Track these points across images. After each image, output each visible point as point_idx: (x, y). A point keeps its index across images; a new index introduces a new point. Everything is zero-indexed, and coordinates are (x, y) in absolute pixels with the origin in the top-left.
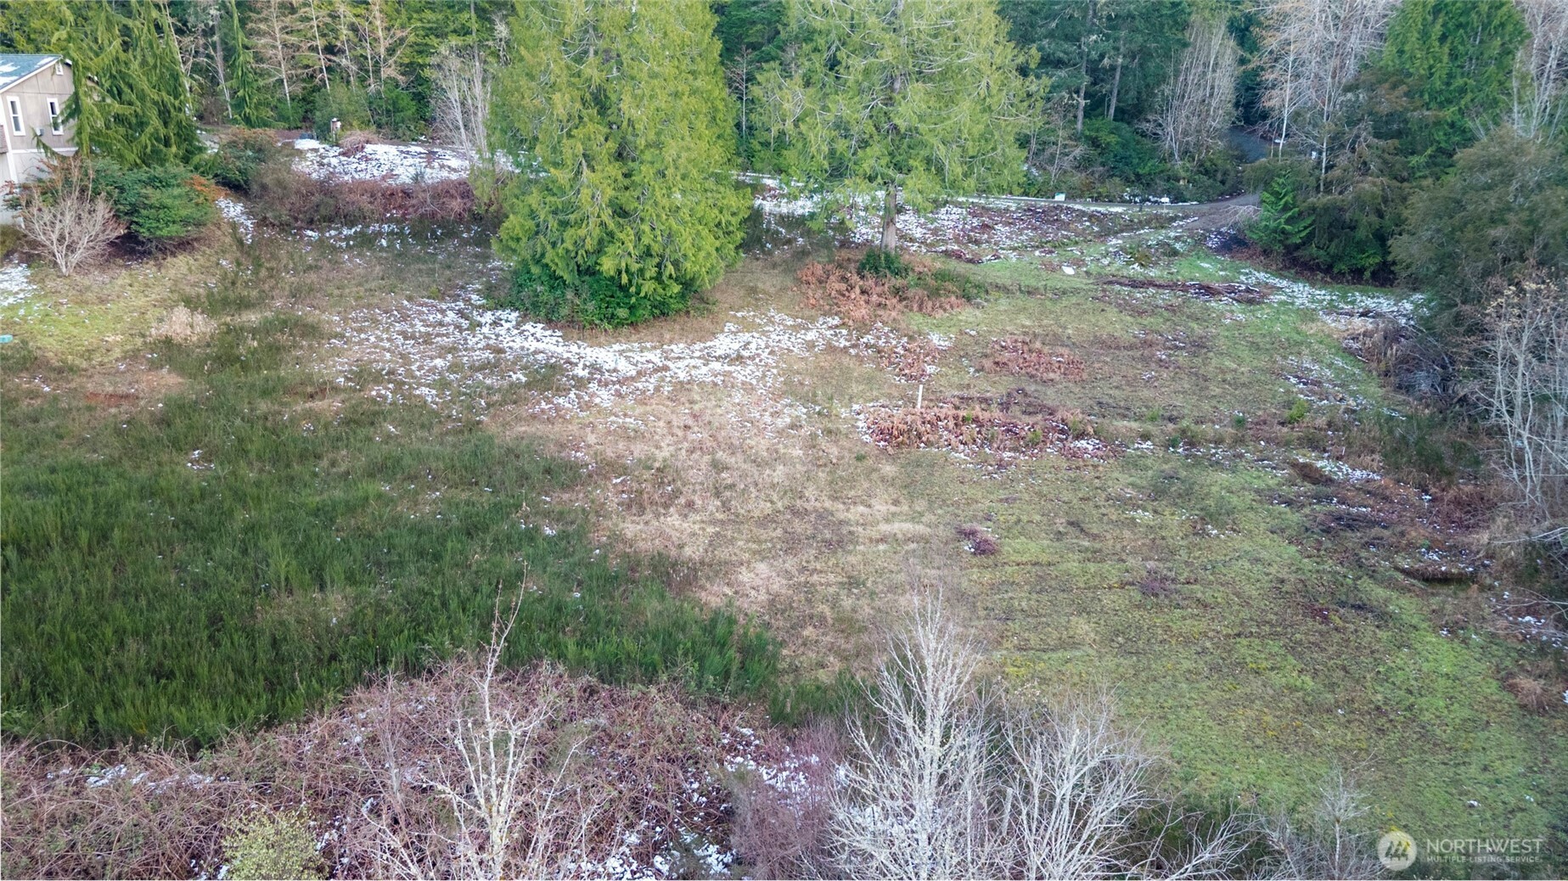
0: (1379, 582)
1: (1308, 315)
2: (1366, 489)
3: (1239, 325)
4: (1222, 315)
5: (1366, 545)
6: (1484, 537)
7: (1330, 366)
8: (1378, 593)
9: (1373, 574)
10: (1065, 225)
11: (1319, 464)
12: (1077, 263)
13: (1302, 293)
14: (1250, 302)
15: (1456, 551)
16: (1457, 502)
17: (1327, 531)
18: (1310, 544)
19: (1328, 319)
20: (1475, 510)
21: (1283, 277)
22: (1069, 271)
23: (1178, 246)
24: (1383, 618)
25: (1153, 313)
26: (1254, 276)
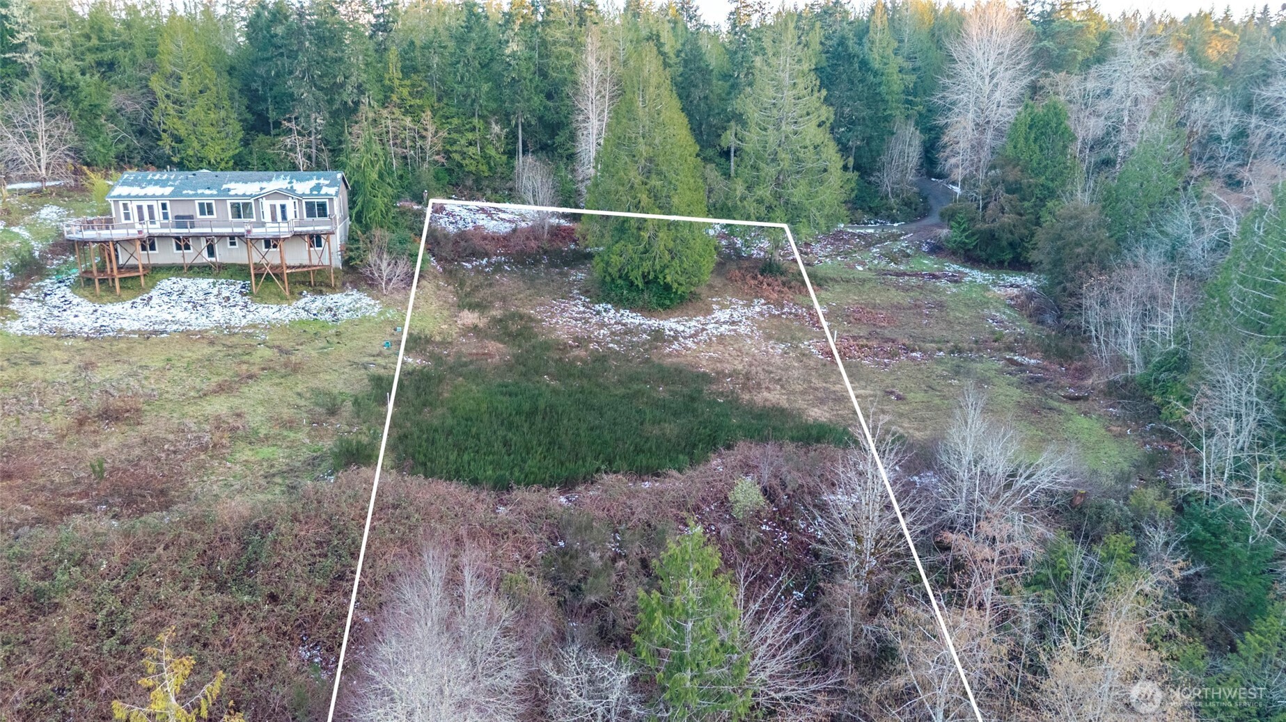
0: (1055, 400)
1: (985, 288)
2: (1037, 366)
3: (955, 295)
4: (945, 289)
5: (1046, 387)
6: (1091, 381)
7: (1004, 313)
8: (1056, 404)
9: (1052, 398)
10: (847, 242)
11: (1016, 358)
12: (862, 264)
13: (978, 276)
14: (956, 282)
15: (1079, 388)
16: (1076, 369)
17: (1030, 383)
18: (1024, 388)
19: (995, 289)
20: (1083, 372)
21: (966, 267)
22: (860, 268)
23: (908, 251)
24: (1060, 412)
25: (913, 291)
26: (952, 267)
